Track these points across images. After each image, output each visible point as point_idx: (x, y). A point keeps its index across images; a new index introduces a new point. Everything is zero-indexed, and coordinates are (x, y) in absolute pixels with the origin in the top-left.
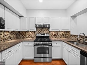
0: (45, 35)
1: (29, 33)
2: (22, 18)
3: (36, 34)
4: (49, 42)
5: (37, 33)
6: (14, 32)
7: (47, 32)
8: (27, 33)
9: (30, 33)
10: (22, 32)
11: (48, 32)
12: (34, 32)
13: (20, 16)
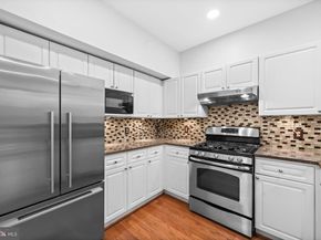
0: (237, 131)
1: (185, 124)
2: (166, 82)
3: (206, 126)
4: (232, 157)
5: (210, 123)
6: (151, 120)
7: (251, 120)
8: (179, 125)
9: (189, 124)
10: (167, 120)
11: (256, 119)
12: (200, 120)
13: (163, 80)
